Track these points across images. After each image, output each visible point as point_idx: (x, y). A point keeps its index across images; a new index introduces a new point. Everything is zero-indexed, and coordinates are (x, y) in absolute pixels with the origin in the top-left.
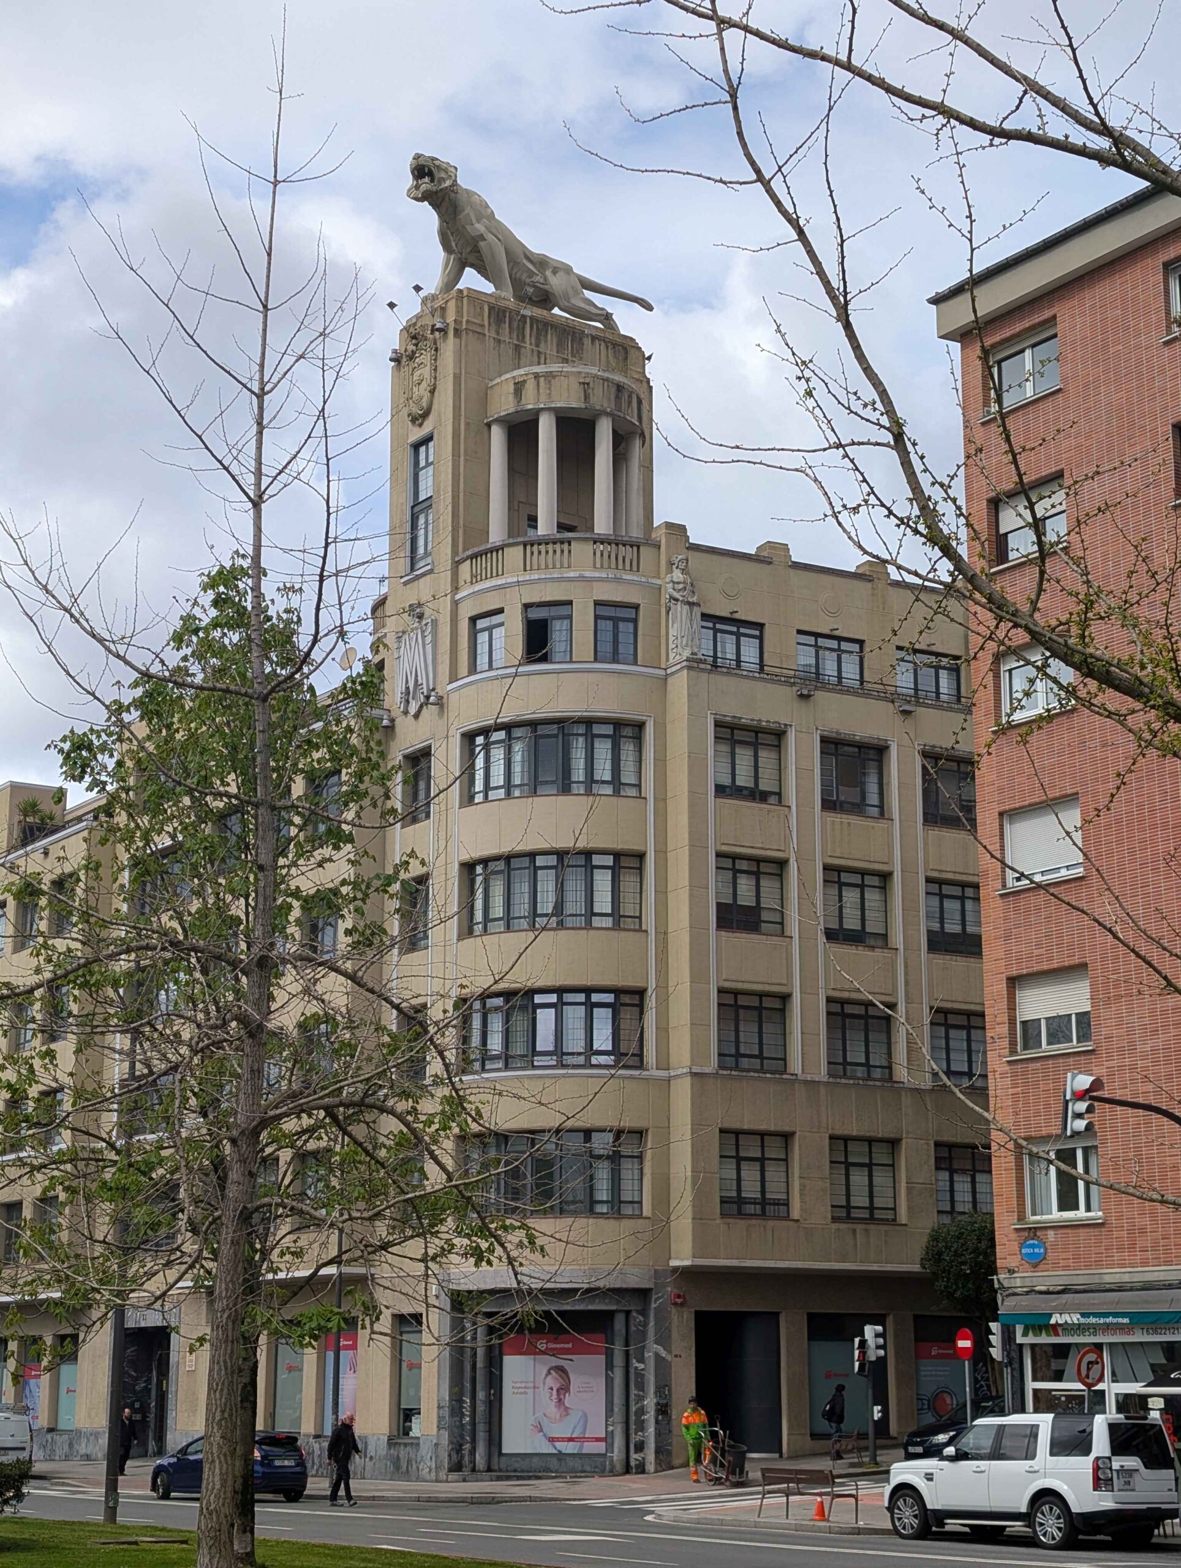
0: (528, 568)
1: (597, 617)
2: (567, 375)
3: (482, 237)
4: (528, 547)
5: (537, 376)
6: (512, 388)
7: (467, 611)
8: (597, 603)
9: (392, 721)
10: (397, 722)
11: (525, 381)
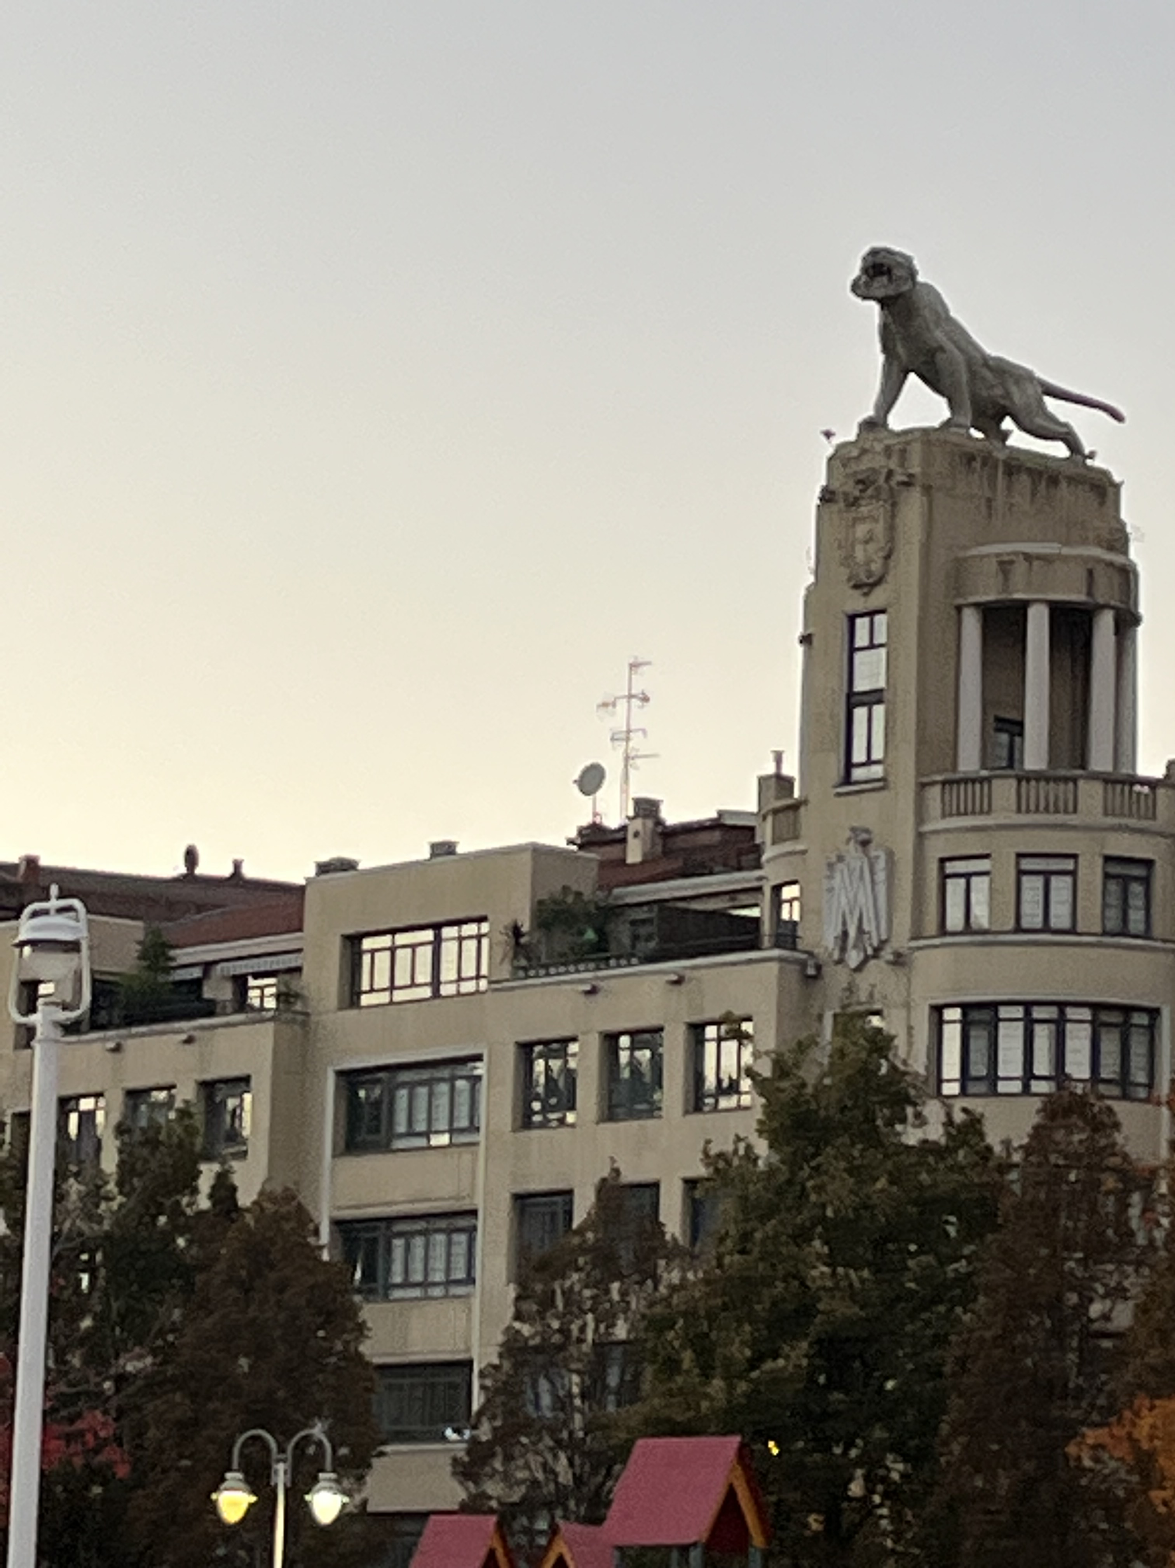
0: (1024, 808)
1: (1107, 876)
2: (1065, 559)
3: (941, 349)
4: (1024, 783)
5: (1028, 557)
6: (994, 566)
7: (936, 849)
8: (1108, 859)
9: (819, 968)
10: (825, 969)
11: (1011, 562)
